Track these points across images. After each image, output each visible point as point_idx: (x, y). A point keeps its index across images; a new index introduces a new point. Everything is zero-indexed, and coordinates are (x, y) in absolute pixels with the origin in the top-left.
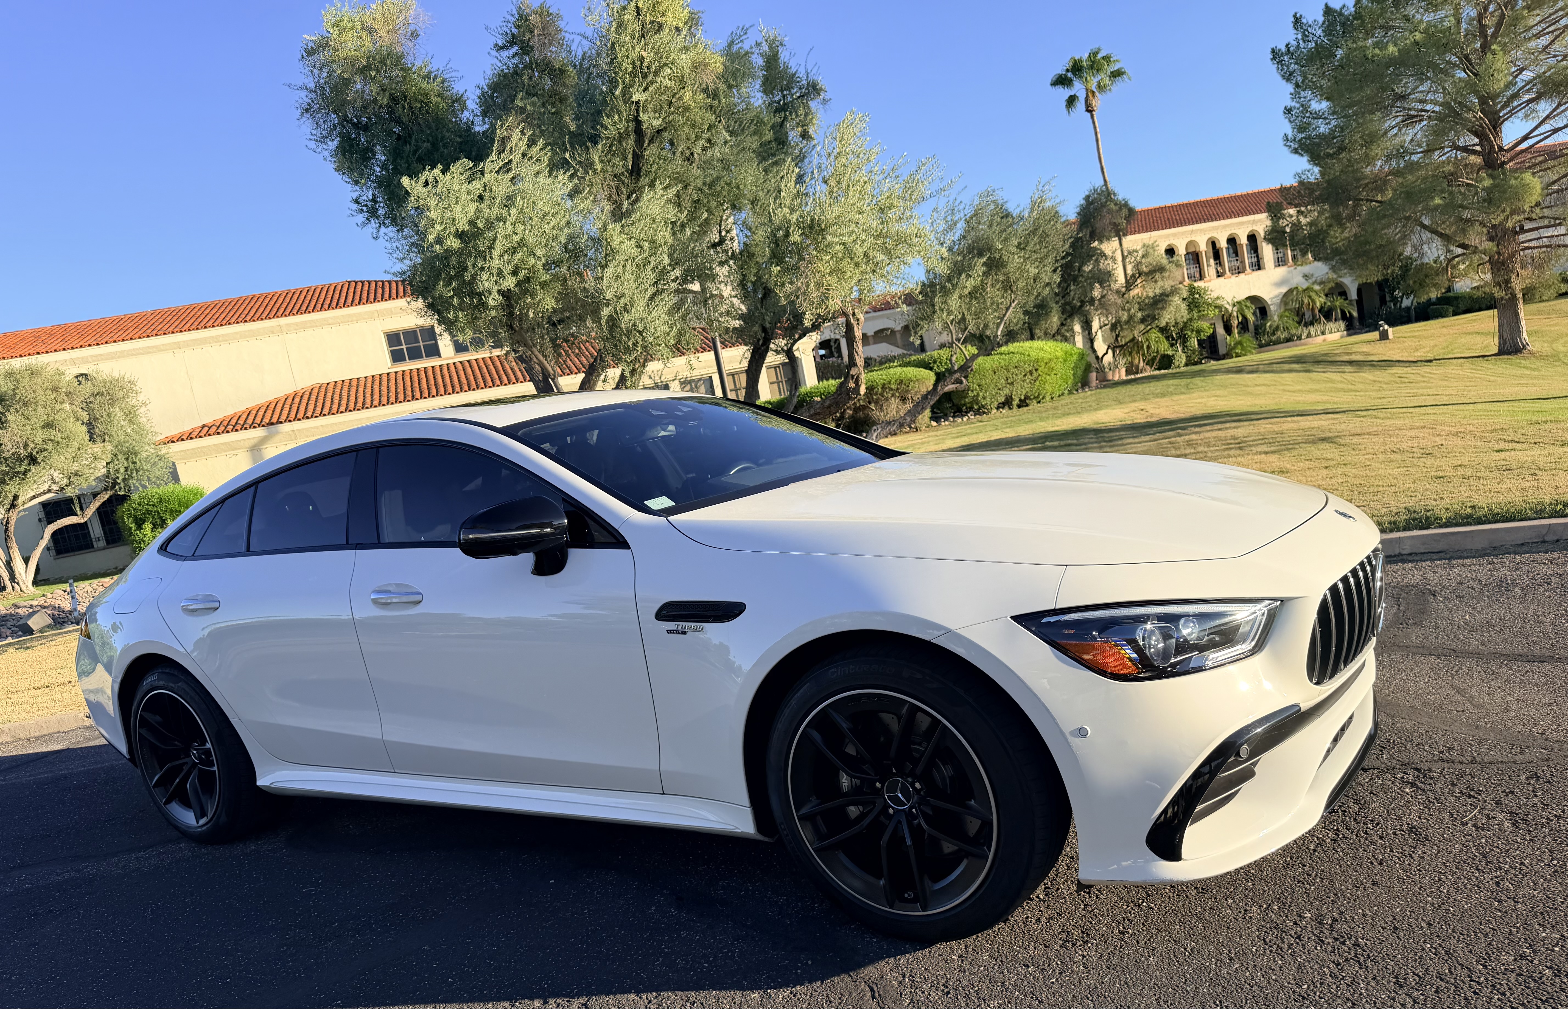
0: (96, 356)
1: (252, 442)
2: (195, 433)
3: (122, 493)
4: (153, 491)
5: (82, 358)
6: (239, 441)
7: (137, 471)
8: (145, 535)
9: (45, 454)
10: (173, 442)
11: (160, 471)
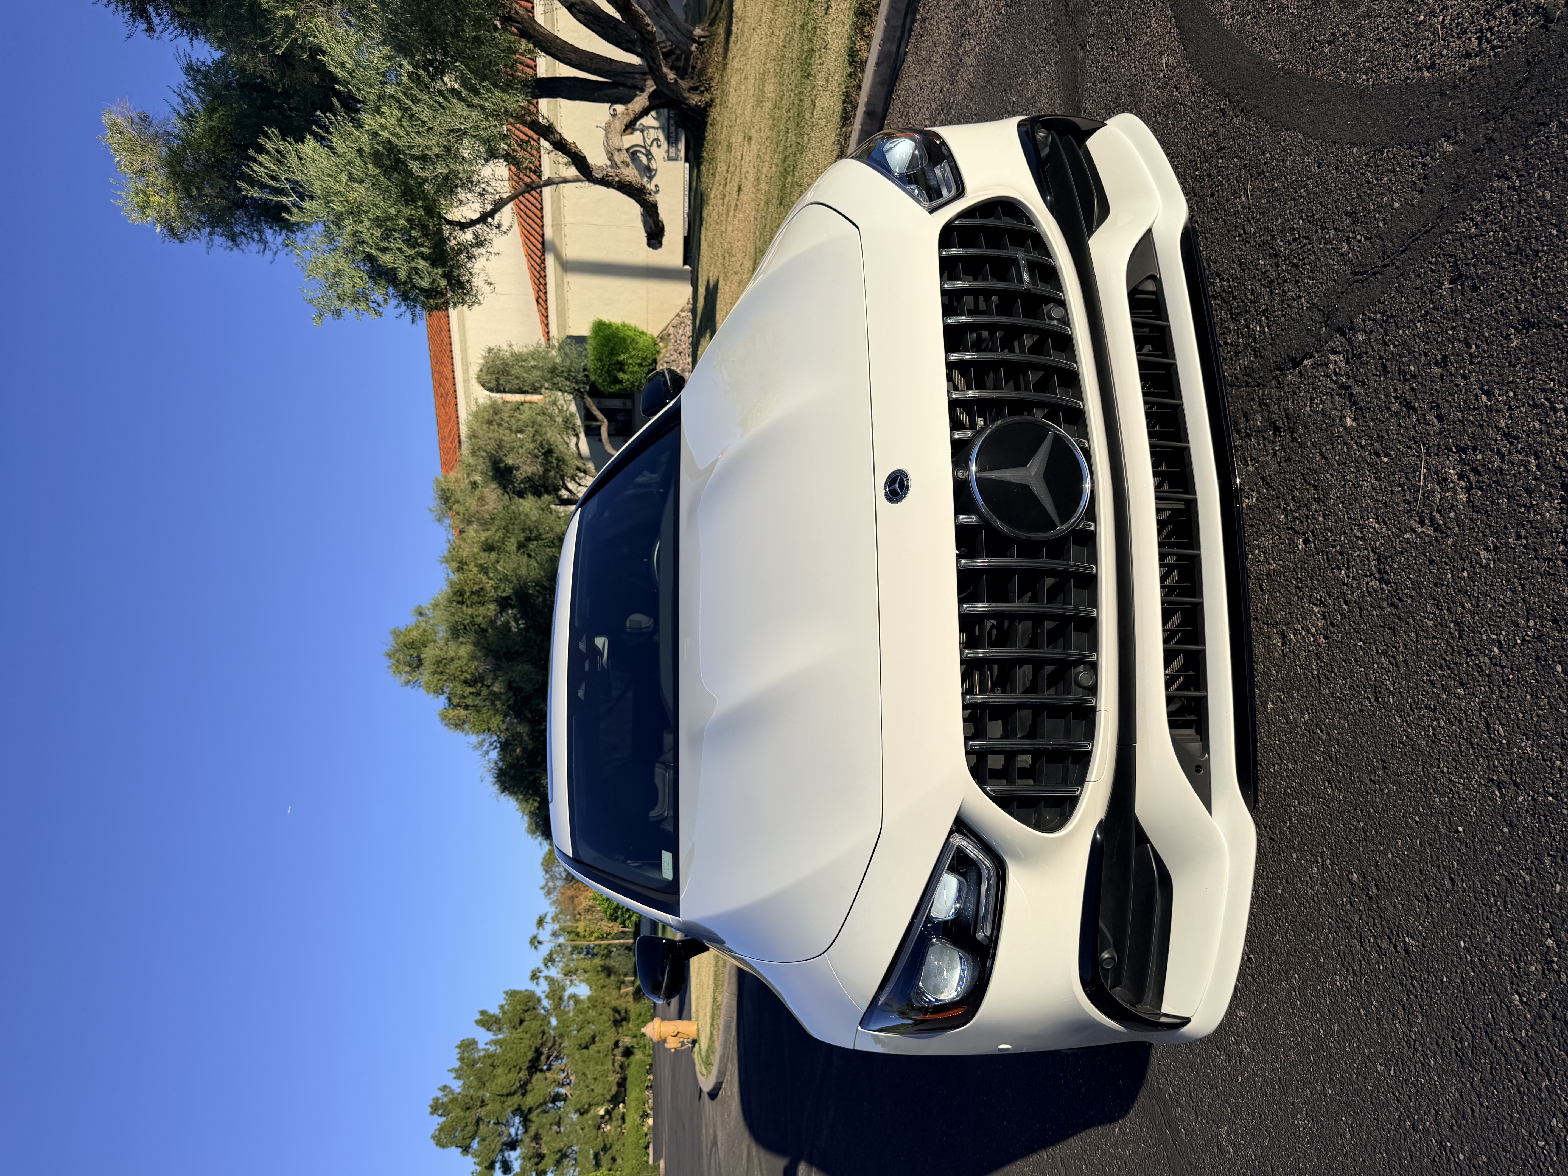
0: (463, 363)
1: (558, 266)
2: (543, 311)
3: (588, 387)
4: (589, 362)
5: (464, 373)
6: (556, 277)
7: (570, 371)
8: (628, 380)
9: (544, 442)
10: (548, 332)
11: (573, 351)
